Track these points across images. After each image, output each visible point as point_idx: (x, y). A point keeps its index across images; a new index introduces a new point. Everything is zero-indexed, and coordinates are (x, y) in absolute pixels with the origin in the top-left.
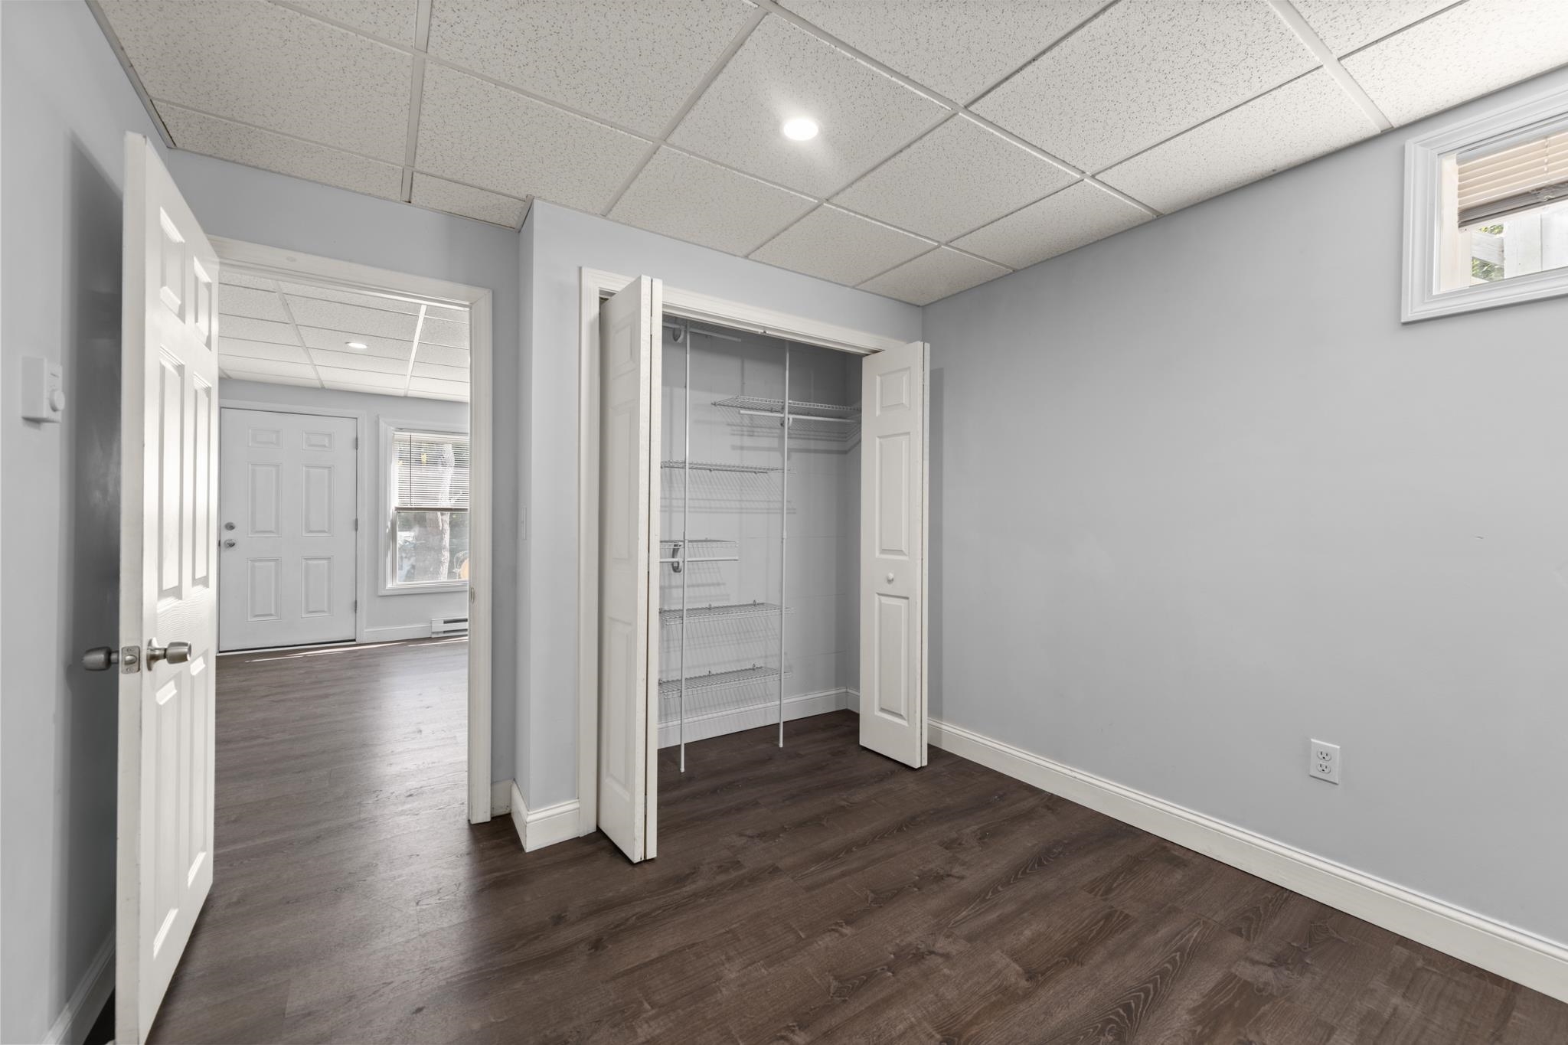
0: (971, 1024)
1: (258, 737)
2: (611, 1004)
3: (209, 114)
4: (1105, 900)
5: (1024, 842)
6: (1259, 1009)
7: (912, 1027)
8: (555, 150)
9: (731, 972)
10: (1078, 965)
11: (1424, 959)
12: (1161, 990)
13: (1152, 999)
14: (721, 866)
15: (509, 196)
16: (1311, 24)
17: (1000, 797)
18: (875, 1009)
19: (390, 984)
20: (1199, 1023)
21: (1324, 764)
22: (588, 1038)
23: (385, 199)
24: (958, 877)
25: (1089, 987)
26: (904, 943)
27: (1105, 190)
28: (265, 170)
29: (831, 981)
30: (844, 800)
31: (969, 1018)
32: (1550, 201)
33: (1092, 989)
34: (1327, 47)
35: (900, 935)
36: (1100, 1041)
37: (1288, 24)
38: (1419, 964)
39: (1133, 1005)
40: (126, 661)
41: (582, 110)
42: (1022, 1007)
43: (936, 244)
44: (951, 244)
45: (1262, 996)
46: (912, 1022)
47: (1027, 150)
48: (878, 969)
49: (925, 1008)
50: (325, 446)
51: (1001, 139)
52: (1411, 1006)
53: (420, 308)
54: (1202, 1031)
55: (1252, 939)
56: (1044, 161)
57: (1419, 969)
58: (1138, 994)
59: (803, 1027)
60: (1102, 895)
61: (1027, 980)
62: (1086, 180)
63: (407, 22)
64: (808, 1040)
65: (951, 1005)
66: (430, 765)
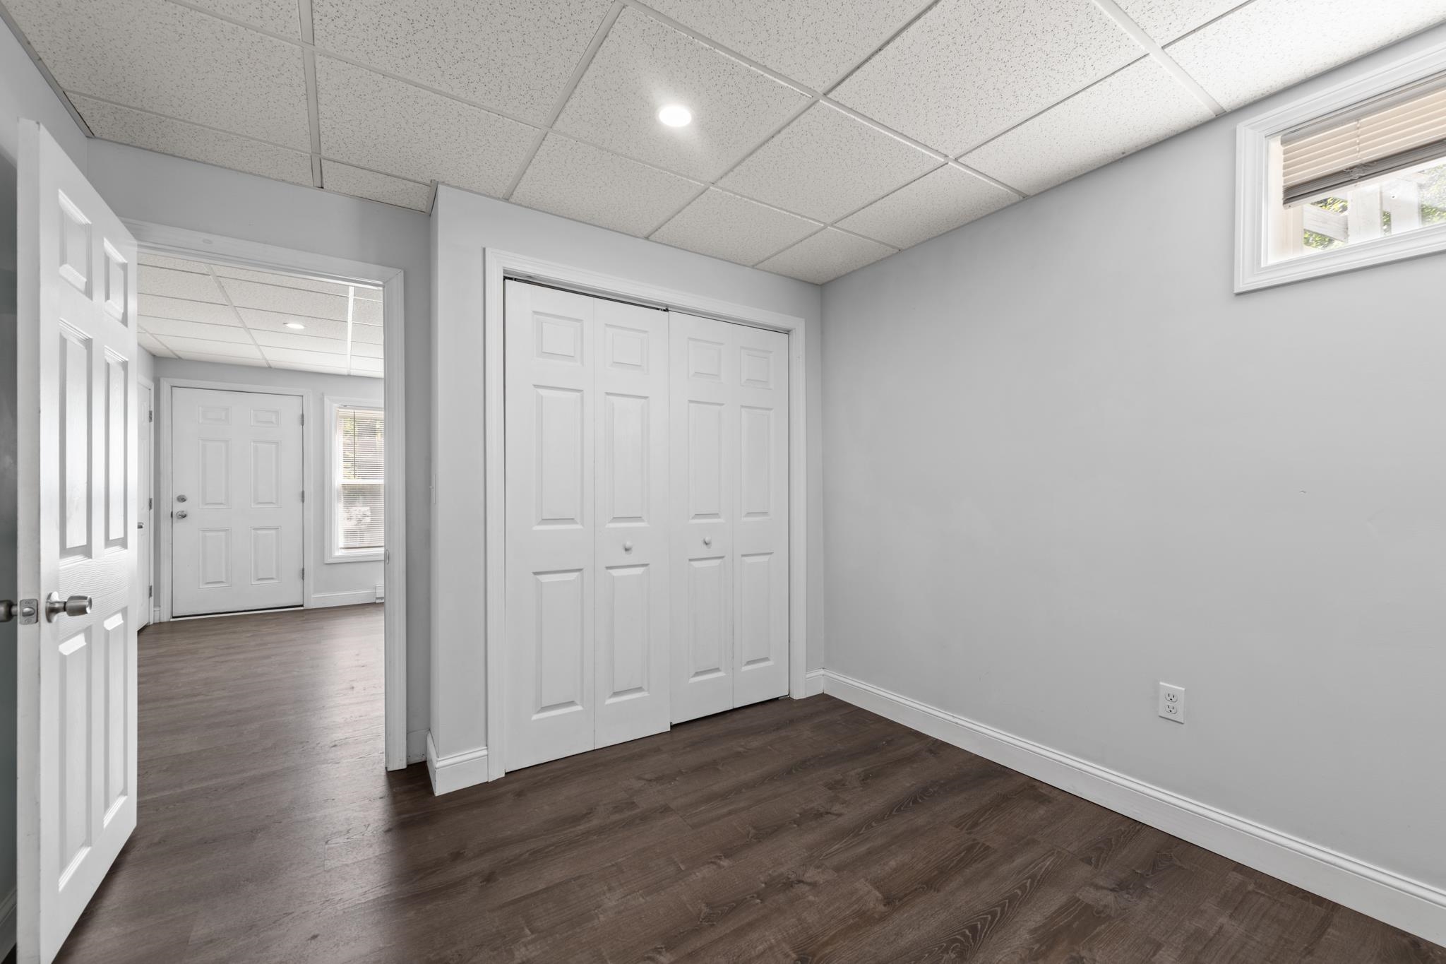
0: (826, 944)
1: (198, 695)
2: (494, 930)
3: (121, 105)
4: (970, 833)
5: (904, 782)
6: (1096, 929)
7: (771, 948)
8: (450, 137)
9: (611, 901)
10: (935, 891)
11: (1255, 883)
12: (1007, 914)
13: (998, 921)
14: (616, 807)
15: (415, 182)
16: (1130, 14)
17: (888, 742)
18: (739, 932)
19: (291, 913)
20: (1037, 941)
21: (1171, 705)
22: (469, 960)
23: (298, 184)
24: (836, 815)
25: (941, 911)
26: (776, 874)
27: (970, 173)
28: (181, 157)
29: (703, 908)
30: (742, 746)
31: (826, 939)
32: (1361, 178)
33: (944, 912)
34: (1150, 37)
35: (774, 866)
36: (943, 958)
37: (1109, 15)
38: (1250, 888)
39: (979, 926)
40: (23, 613)
41: (468, 98)
42: (876, 929)
43: (822, 225)
44: (836, 225)
45: (1100, 917)
46: (771, 944)
47: (890, 135)
48: (748, 897)
49: (786, 931)
50: (272, 422)
51: (864, 125)
52: (1236, 925)
53: (348, 289)
54: (1039, 948)
55: (1099, 867)
56: (907, 145)
57: (1249, 892)
58: (985, 916)
59: (670, 947)
60: (967, 830)
61: (885, 905)
62: (950, 163)
63: (291, 17)
64: (672, 960)
65: (811, 928)
66: (358, 719)
